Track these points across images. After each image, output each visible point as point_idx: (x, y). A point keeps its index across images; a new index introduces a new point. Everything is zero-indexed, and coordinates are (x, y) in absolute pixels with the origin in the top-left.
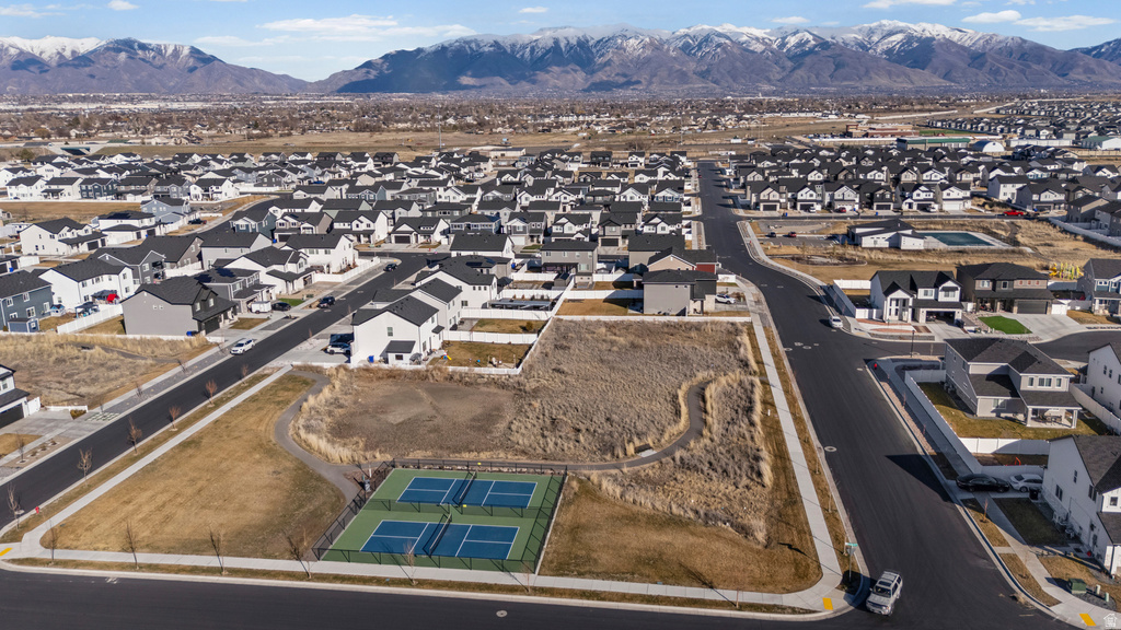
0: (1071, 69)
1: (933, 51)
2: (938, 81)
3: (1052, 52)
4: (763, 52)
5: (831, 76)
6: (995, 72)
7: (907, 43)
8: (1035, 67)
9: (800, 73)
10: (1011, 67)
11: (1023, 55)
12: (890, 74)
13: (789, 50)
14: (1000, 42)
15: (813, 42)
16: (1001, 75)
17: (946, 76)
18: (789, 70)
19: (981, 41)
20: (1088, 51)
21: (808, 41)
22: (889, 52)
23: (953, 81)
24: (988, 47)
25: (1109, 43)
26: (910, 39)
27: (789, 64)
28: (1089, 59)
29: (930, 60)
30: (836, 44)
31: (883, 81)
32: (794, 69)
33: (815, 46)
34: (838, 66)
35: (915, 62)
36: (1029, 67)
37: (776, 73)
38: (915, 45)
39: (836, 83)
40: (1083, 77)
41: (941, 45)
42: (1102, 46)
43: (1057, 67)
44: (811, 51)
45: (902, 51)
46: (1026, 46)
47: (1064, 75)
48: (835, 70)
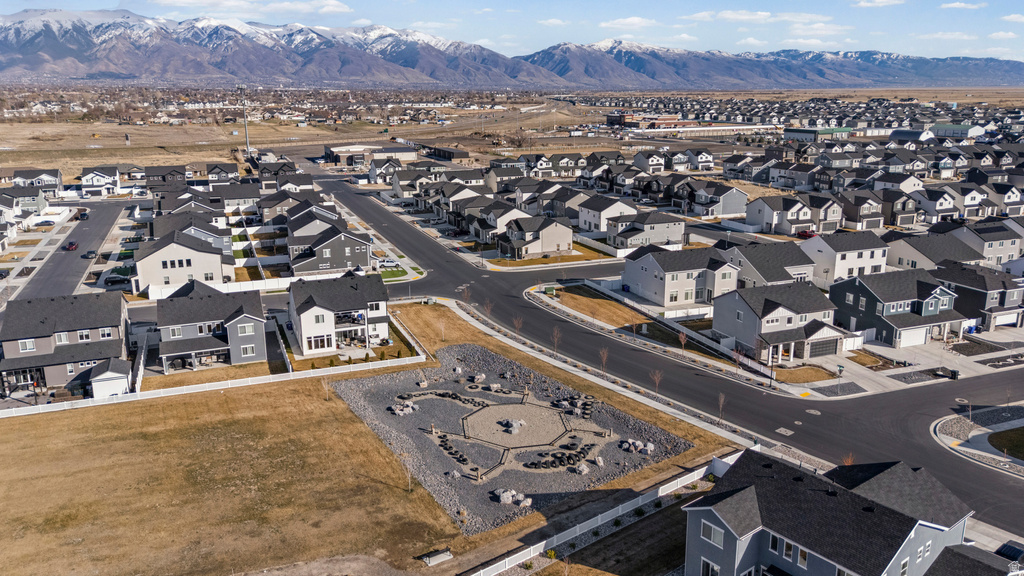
0: (518, 72)
1: (418, 53)
2: (426, 79)
3: (504, 58)
4: (274, 47)
5: (340, 71)
6: (467, 73)
7: (396, 45)
8: (493, 69)
9: (311, 68)
10: (478, 69)
11: (484, 60)
12: (388, 71)
13: (296, 46)
14: (466, 48)
15: (318, 40)
16: (471, 75)
17: (432, 75)
18: (300, 64)
19: (452, 47)
20: (526, 58)
21: (312, 40)
22: (383, 52)
23: (437, 79)
24: (458, 52)
25: (538, 53)
26: (397, 42)
27: (300, 59)
28: (528, 64)
29: (417, 61)
30: (338, 42)
31: (384, 77)
32: (305, 64)
33: (321, 44)
34: (344, 63)
35: (406, 61)
36: (490, 70)
37: (289, 67)
38: (403, 47)
39: (344, 78)
40: (527, 79)
41: (423, 48)
42: (534, 55)
43: (509, 71)
44: (317, 48)
45: (394, 52)
46: (485, 53)
47: (515, 77)
48: (342, 66)
